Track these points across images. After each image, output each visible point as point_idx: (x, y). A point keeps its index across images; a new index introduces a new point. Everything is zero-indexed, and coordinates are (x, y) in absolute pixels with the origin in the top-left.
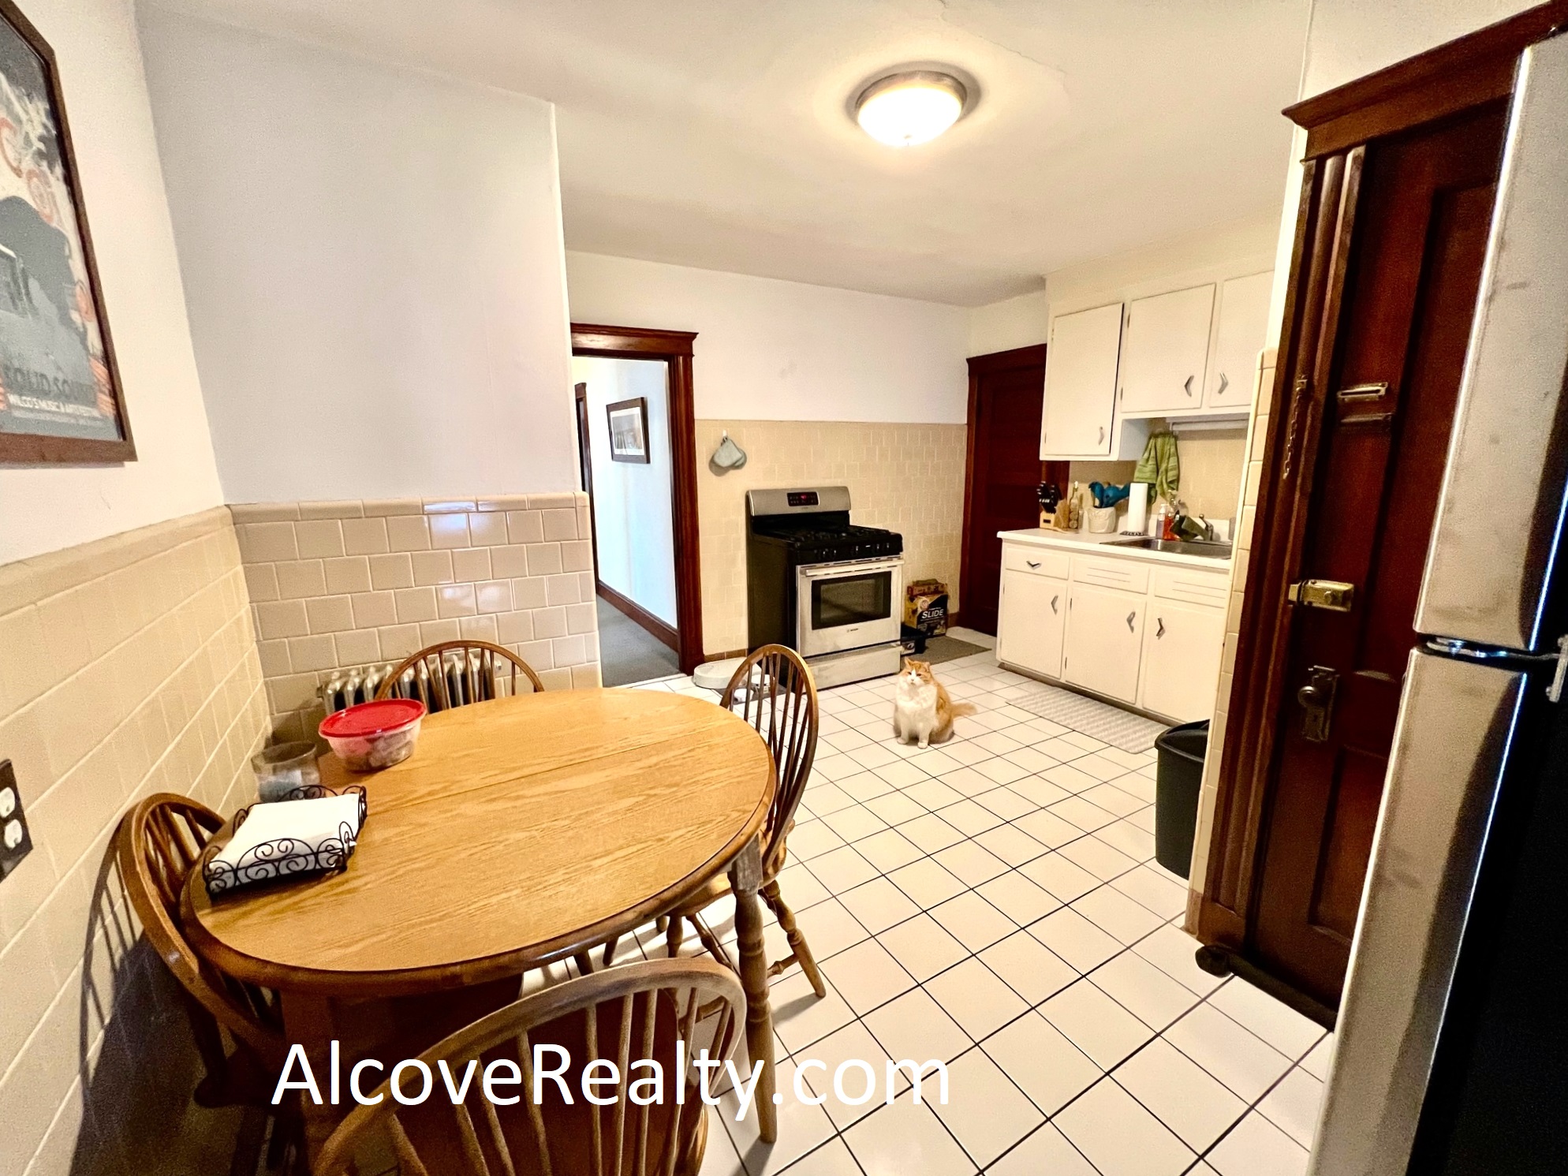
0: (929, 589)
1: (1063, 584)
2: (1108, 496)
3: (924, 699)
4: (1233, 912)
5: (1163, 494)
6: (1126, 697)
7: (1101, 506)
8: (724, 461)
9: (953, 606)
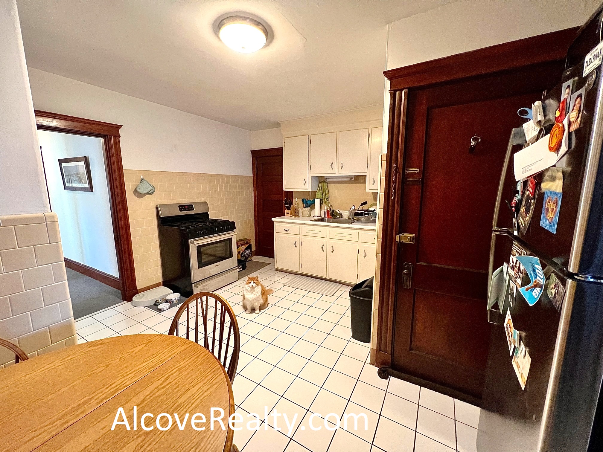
0: (244, 242)
1: (298, 237)
2: (308, 204)
3: (258, 293)
4: (386, 353)
5: (325, 203)
6: (323, 275)
7: (306, 207)
8: (142, 190)
9: (254, 248)
